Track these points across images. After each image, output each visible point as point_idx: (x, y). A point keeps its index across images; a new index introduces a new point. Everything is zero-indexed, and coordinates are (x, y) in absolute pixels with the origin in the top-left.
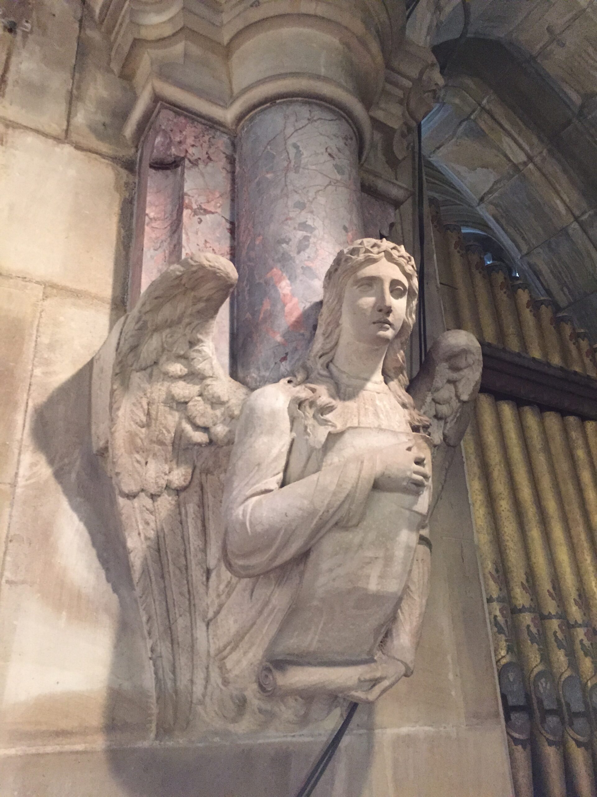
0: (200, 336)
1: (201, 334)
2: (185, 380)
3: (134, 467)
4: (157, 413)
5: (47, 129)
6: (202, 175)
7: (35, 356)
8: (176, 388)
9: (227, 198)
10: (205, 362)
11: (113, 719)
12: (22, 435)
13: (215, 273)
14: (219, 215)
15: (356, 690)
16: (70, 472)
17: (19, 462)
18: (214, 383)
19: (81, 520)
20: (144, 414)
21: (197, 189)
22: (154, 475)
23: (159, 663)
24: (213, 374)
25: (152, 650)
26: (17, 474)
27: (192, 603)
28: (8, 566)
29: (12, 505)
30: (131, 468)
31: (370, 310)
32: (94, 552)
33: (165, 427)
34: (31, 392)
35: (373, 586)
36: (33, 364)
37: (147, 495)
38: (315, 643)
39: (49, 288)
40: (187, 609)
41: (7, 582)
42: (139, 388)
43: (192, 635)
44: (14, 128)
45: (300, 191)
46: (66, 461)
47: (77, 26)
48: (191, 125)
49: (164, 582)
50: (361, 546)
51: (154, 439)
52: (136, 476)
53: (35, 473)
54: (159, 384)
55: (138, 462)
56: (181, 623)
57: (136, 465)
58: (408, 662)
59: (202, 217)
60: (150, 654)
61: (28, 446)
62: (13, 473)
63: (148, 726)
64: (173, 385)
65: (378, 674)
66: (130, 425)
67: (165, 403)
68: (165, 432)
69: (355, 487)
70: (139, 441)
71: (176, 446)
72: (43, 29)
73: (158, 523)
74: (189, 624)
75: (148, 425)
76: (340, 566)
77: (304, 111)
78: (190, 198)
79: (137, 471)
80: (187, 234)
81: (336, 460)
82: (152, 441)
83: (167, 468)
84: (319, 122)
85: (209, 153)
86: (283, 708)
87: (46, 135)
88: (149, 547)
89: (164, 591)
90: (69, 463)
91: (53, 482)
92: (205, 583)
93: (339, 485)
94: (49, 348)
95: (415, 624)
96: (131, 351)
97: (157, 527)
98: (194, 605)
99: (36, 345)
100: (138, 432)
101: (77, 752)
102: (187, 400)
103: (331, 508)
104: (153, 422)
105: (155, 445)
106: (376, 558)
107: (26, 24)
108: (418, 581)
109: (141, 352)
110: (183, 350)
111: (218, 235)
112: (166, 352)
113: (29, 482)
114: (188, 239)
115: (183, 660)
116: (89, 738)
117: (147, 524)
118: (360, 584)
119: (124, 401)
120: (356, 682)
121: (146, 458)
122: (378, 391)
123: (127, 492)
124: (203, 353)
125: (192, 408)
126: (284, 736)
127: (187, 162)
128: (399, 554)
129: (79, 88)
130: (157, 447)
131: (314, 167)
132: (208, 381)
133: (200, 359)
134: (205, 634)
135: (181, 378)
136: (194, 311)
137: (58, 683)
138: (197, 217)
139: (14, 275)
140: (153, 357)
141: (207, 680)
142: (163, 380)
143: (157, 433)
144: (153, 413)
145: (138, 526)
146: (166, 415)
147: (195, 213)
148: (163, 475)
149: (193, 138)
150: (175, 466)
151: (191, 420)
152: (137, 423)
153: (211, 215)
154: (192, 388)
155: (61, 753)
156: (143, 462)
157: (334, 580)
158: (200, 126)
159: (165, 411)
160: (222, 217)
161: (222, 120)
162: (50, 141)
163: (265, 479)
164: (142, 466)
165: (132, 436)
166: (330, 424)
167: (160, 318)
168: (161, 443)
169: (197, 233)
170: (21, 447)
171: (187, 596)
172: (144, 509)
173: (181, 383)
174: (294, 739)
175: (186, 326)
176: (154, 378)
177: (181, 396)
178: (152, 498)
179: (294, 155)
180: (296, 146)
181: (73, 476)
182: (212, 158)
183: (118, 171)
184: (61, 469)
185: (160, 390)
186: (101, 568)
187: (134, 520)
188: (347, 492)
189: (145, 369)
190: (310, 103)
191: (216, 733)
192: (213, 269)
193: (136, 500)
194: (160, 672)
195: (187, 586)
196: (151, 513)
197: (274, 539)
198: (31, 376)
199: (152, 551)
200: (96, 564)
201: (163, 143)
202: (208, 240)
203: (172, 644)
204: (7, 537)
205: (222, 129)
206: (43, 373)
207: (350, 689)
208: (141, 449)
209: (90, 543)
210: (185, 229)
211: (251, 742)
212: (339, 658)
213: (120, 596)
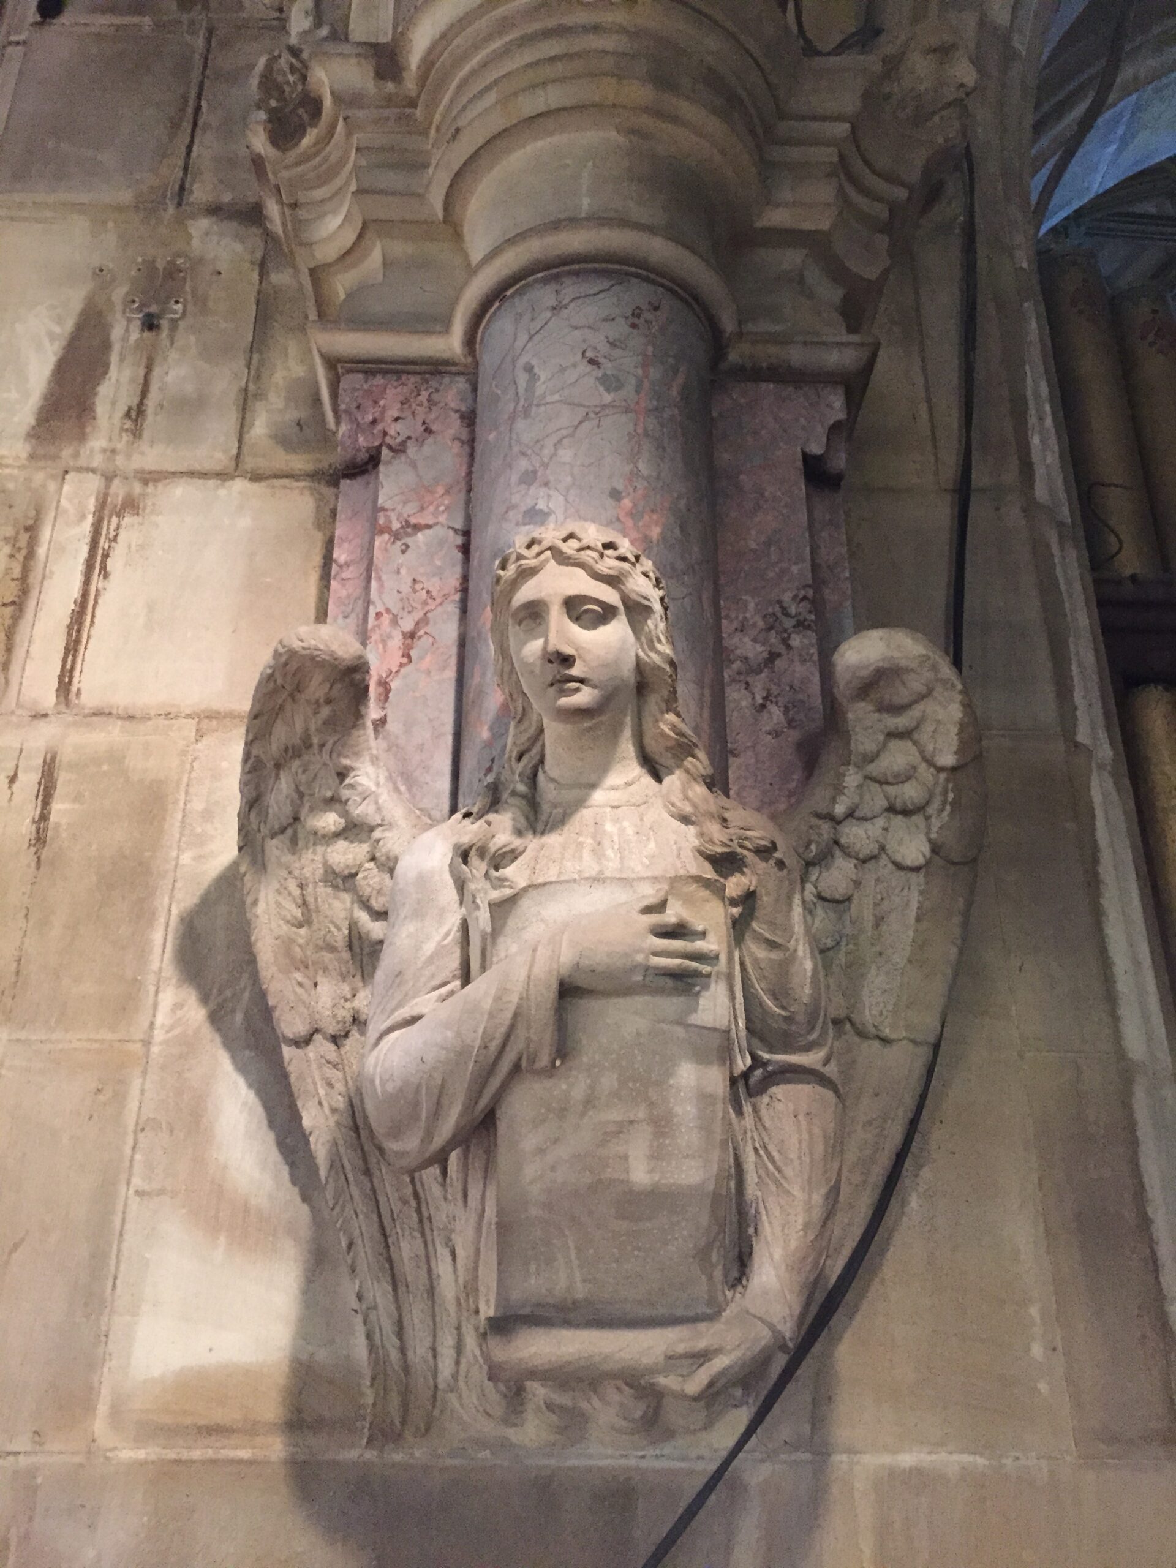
0: (346, 762)
1: (346, 757)
2: (346, 839)
3: (295, 993)
4: (316, 899)
5: (208, 466)
6: (414, 465)
7: (182, 834)
8: (335, 854)
9: (460, 491)
10: (366, 801)
11: (299, 1411)
12: (162, 960)
13: (313, 658)
14: (443, 525)
15: (665, 1371)
16: (233, 1011)
17: (155, 1006)
18: (388, 834)
19: (250, 1086)
20: (297, 904)
21: (402, 493)
22: (329, 1004)
23: (373, 1316)
24: (383, 820)
25: (360, 1297)
26: (152, 1024)
27: (425, 1214)
28: (137, 1168)
29: (145, 1073)
30: (292, 997)
31: (538, 662)
32: (271, 1137)
33: (332, 922)
34: (176, 892)
35: (640, 1174)
36: (179, 848)
37: (325, 1038)
38: (579, 1285)
39: (206, 721)
40: (416, 1226)
41: (137, 1193)
42: (280, 864)
43: (430, 1271)
44: (156, 481)
45: (529, 452)
46: (228, 993)
47: (255, 276)
48: (395, 384)
49: (371, 1182)
50: (589, 1102)
51: (321, 943)
52: (302, 1009)
53: (180, 1019)
54: (311, 850)
55: (300, 985)
56: (407, 1249)
57: (299, 990)
58: (775, 1321)
59: (409, 541)
60: (355, 1304)
61: (170, 979)
62: (146, 1024)
63: (358, 1424)
64: (329, 850)
65: (702, 1345)
66: (279, 926)
67: (325, 881)
68: (333, 929)
69: (524, 999)
70: (297, 949)
71: (357, 950)
72: (202, 302)
73: (350, 1083)
74: (422, 1252)
75: (305, 922)
76: (556, 1141)
77: (545, 295)
78: (389, 513)
79: (301, 1000)
80: (379, 579)
81: (514, 948)
82: (319, 949)
83: (346, 989)
84: (572, 305)
85: (427, 421)
86: (596, 1402)
87: (204, 475)
88: (338, 1124)
89: (373, 1196)
90: (234, 995)
91: (207, 1031)
92: (440, 1179)
93: (498, 999)
94: (203, 817)
95: (793, 1244)
96: (251, 807)
97: (348, 1089)
98: (430, 1219)
99: (184, 817)
100: (293, 936)
101: (240, 1462)
102: (353, 871)
103: (491, 1040)
104: (314, 915)
105: (324, 953)
106: (631, 1122)
107: (175, 307)
108: (800, 1158)
109: (268, 807)
110: (330, 789)
111: (438, 563)
112: (306, 798)
113: (170, 1035)
114: (381, 586)
115: (416, 1314)
116: (259, 1440)
117: (330, 1085)
118: (608, 1174)
119: (262, 888)
120: (661, 1359)
121: (315, 977)
122: (616, 804)
123: (291, 1036)
124: (360, 789)
125: (363, 883)
126: (622, 1456)
127: (385, 451)
128: (686, 1110)
129: (258, 377)
130: (327, 956)
131: (556, 397)
132: (377, 834)
133: (357, 799)
134: (450, 1269)
135: (338, 835)
136: (320, 722)
137: (211, 1350)
138: (399, 543)
139: (152, 713)
140: (288, 810)
141: (459, 1348)
142: (315, 844)
143: (323, 933)
144: (310, 899)
145: (317, 1090)
146: (330, 900)
147: (397, 536)
148: (342, 1001)
149: (399, 405)
150: (360, 984)
151: (365, 905)
152: (288, 922)
153: (427, 532)
154: (357, 850)
155: (213, 1462)
156: (308, 983)
157: (553, 1169)
158: (413, 379)
159: (328, 895)
160: (449, 527)
161: (446, 355)
162: (211, 483)
163: (414, 997)
164: (306, 991)
165: (287, 944)
166: (507, 883)
167: (275, 747)
168: (332, 949)
169: (398, 572)
170: (159, 981)
171: (414, 1203)
172: (323, 1061)
173: (342, 844)
174: (643, 1464)
175: (321, 751)
176: (301, 843)
177: (342, 865)
178: (336, 1044)
179: (524, 385)
180: (529, 369)
181: (239, 1017)
182: (434, 428)
183: (320, 494)
184: (221, 1006)
185: (313, 860)
186: (284, 1162)
187: (309, 1080)
188: (512, 1008)
189: (283, 831)
190: (556, 278)
191: (481, 1443)
192: (308, 652)
193: (311, 1047)
194: (377, 1337)
195: (410, 1187)
196: (335, 1066)
197: (416, 1104)
198: (176, 866)
199: (343, 1130)
200: (275, 1155)
201: (350, 431)
202: (418, 578)
203: (395, 1289)
204: (137, 1123)
205: (453, 369)
206: (194, 859)
207: (653, 1371)
208: (302, 962)
209: (265, 1122)
210: (376, 570)
211: (553, 1462)
212: (645, 1312)
213: (313, 1209)
